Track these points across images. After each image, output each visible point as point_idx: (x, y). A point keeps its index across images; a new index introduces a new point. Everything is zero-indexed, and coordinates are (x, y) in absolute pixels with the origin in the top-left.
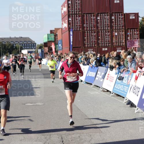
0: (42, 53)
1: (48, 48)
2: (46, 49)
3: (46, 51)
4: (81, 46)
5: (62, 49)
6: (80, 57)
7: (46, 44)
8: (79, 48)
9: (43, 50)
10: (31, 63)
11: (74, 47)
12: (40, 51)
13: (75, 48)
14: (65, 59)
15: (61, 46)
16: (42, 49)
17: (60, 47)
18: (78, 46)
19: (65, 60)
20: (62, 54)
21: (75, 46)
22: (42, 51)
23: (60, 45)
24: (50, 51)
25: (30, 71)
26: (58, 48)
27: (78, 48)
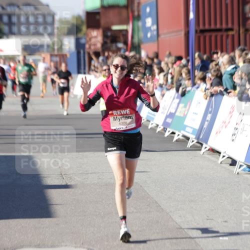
0: (78, 53)
1: (101, 31)
2: (96, 38)
3: (95, 45)
4: (230, 26)
5: (158, 35)
6: (230, 68)
7: (93, 19)
8: (225, 34)
9: (83, 41)
10: (26, 88)
11: (202, 31)
12: (69, 44)
13: (208, 34)
14: (170, 76)
15: (153, 24)
16: (80, 35)
17: (150, 28)
18: (218, 26)
19: (170, 80)
20: (157, 56)
21: (207, 27)
22: (79, 46)
23: (149, 22)
24: (109, 45)
25: (25, 116)
26: (141, 35)
27: (219, 34)
